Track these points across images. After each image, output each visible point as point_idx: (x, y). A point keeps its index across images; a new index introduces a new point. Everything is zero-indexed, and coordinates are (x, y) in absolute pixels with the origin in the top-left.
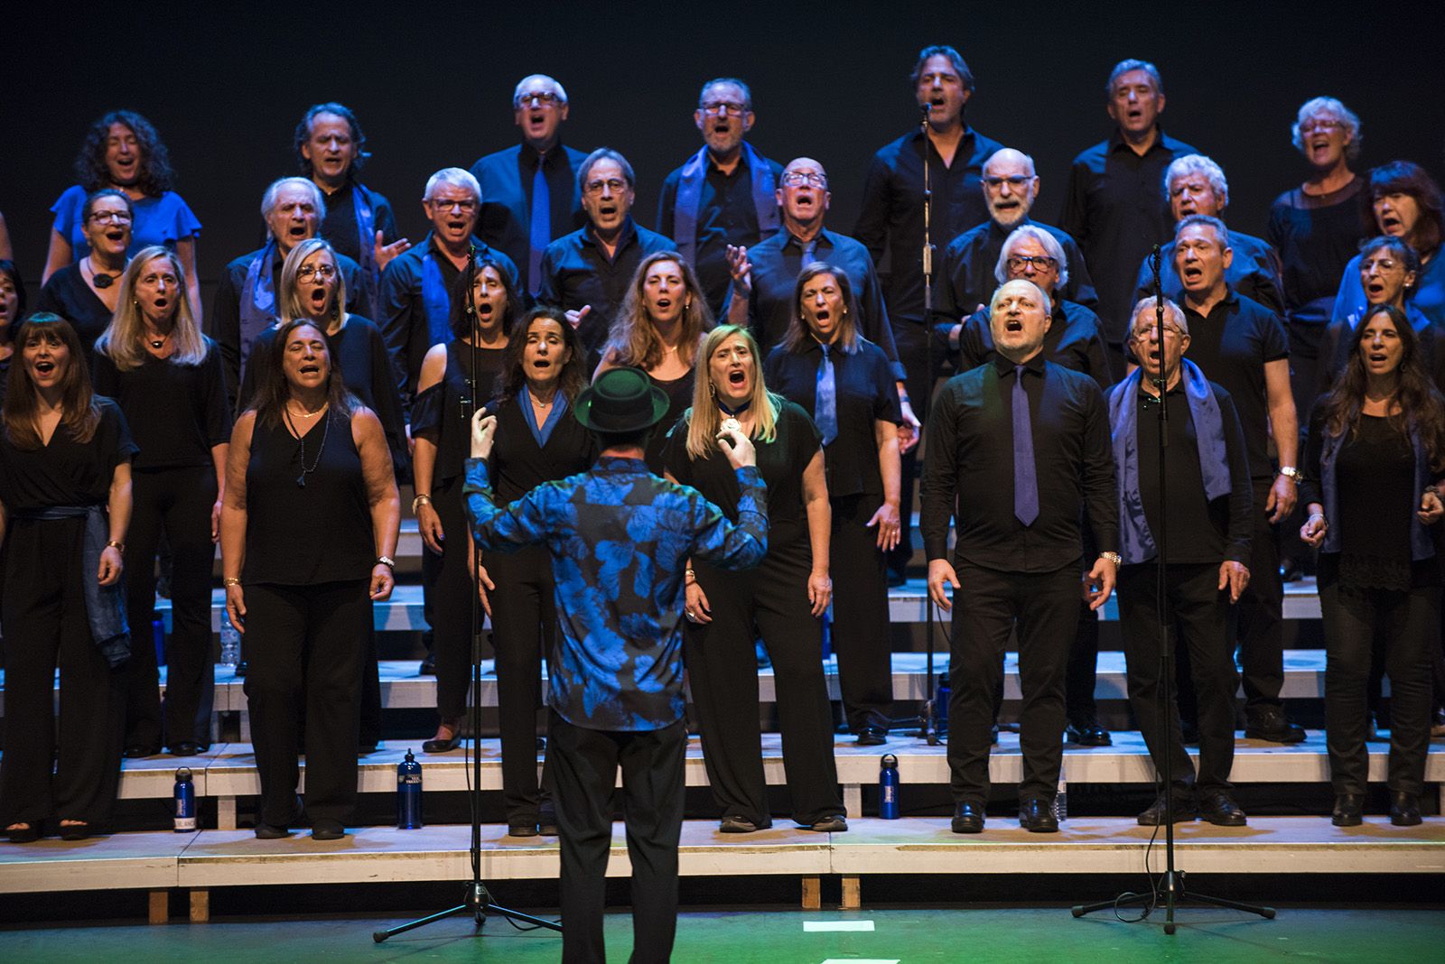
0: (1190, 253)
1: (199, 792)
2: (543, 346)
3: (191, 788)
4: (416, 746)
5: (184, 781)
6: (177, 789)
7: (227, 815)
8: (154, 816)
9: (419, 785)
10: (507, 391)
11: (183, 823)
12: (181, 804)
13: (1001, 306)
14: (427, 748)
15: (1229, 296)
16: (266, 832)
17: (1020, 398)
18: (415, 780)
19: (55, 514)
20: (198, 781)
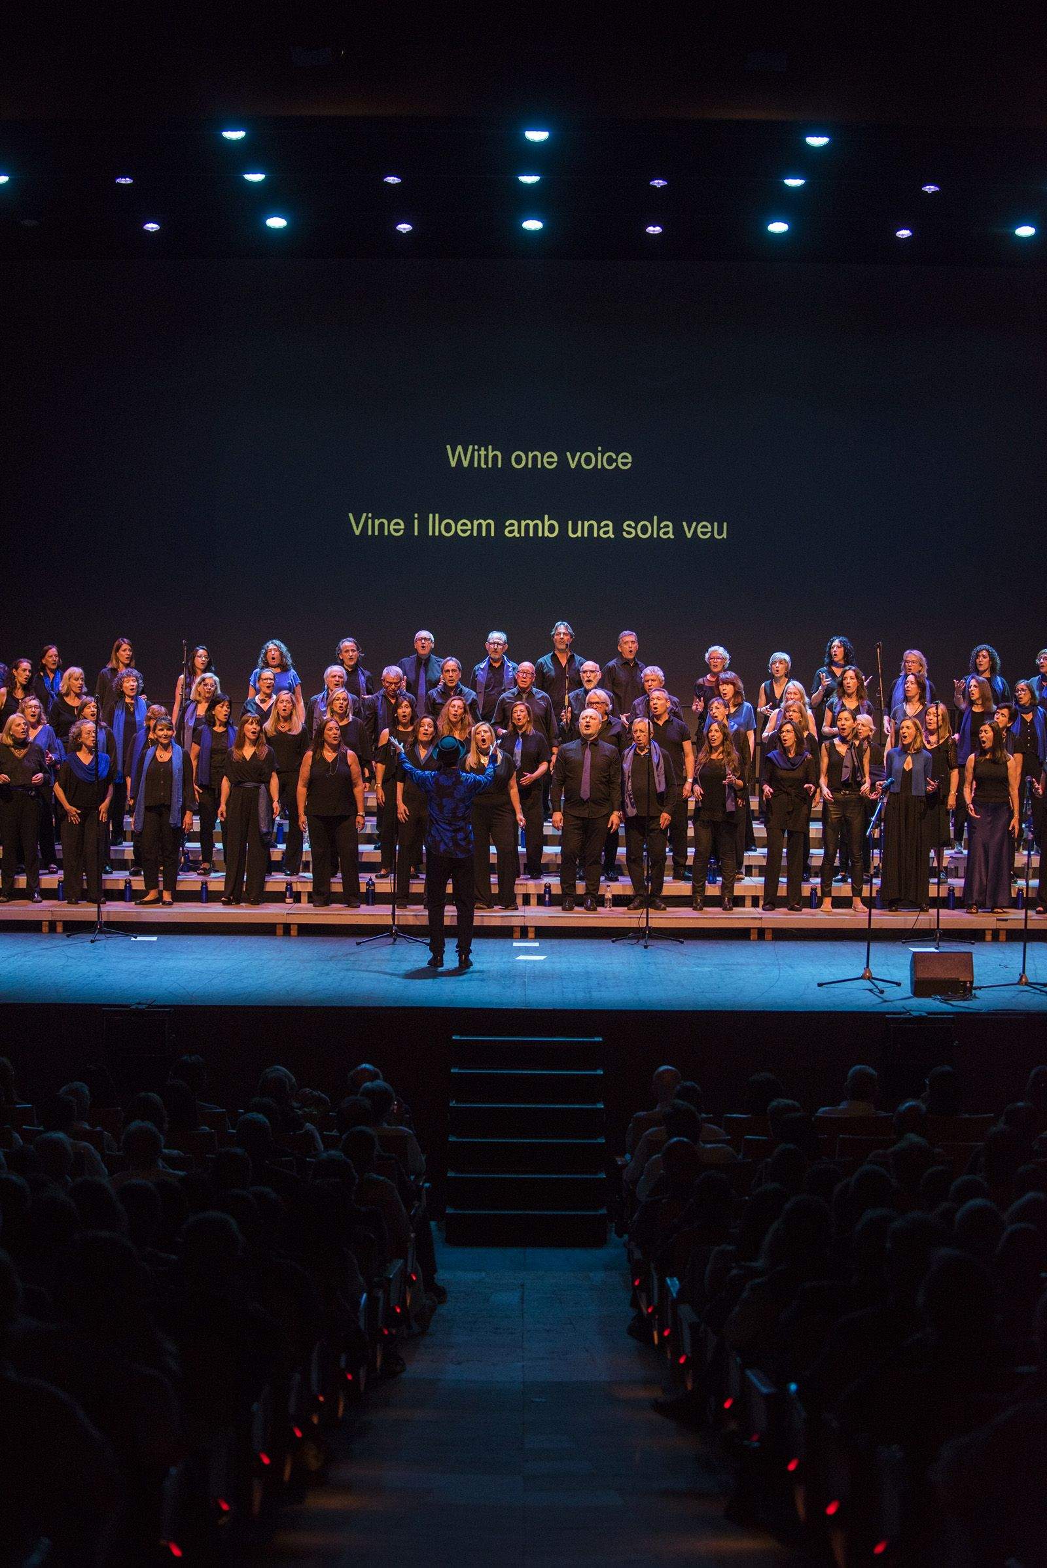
0: (655, 701)
1: (295, 889)
2: (426, 728)
3: (291, 888)
4: (373, 876)
5: (289, 884)
6: (287, 888)
7: (304, 898)
8: (278, 897)
9: (374, 890)
10: (411, 745)
11: (288, 900)
12: (288, 893)
13: (583, 718)
14: (377, 877)
15: (670, 717)
16: (318, 904)
17: (588, 753)
18: (372, 888)
19: (248, 785)
20: (294, 885)
